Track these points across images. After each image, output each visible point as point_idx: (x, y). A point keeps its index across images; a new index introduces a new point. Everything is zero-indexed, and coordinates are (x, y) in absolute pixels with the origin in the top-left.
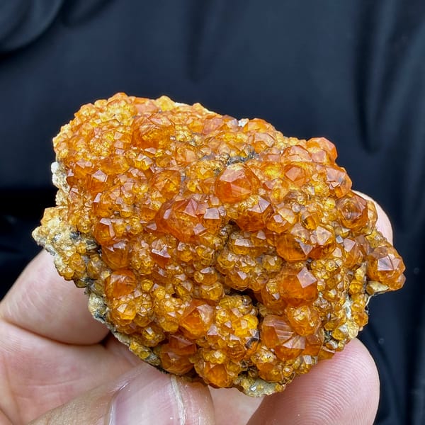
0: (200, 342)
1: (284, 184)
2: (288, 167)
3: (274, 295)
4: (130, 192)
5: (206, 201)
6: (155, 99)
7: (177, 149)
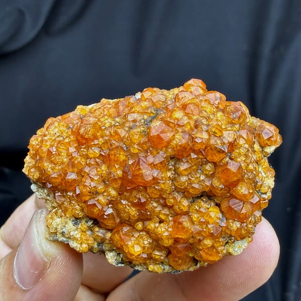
0: (191, 241)
1: (190, 118)
2: (184, 107)
3: (220, 187)
4: (97, 175)
5: (149, 154)
6: (74, 110)
7: (110, 133)
